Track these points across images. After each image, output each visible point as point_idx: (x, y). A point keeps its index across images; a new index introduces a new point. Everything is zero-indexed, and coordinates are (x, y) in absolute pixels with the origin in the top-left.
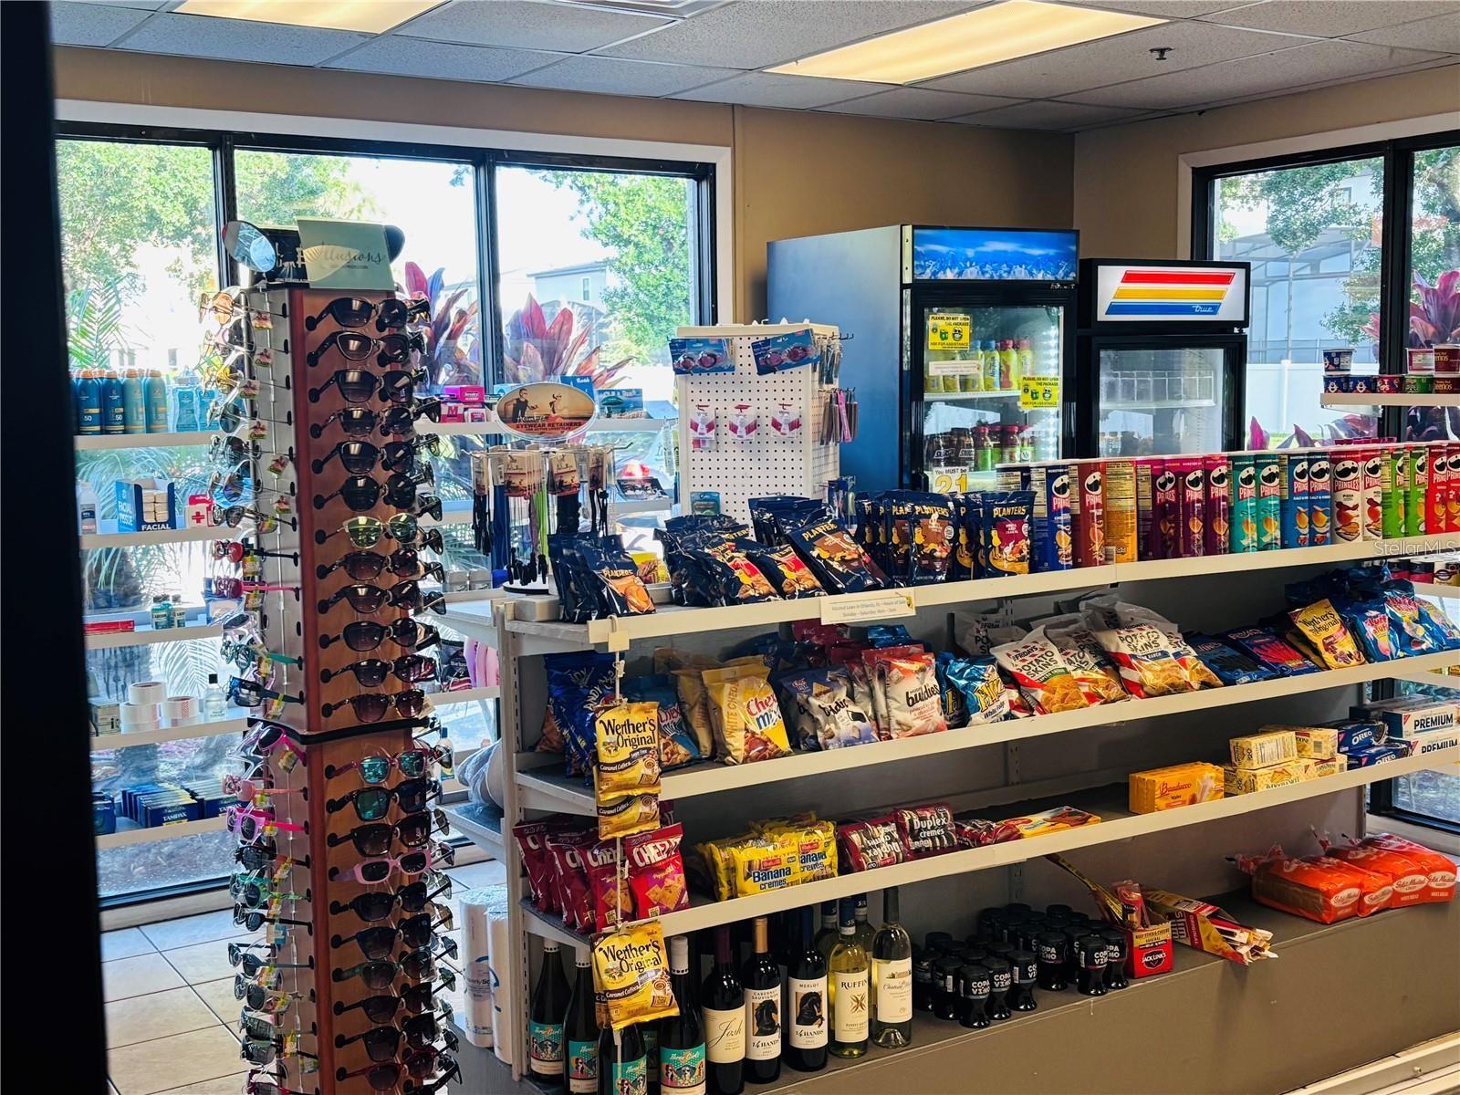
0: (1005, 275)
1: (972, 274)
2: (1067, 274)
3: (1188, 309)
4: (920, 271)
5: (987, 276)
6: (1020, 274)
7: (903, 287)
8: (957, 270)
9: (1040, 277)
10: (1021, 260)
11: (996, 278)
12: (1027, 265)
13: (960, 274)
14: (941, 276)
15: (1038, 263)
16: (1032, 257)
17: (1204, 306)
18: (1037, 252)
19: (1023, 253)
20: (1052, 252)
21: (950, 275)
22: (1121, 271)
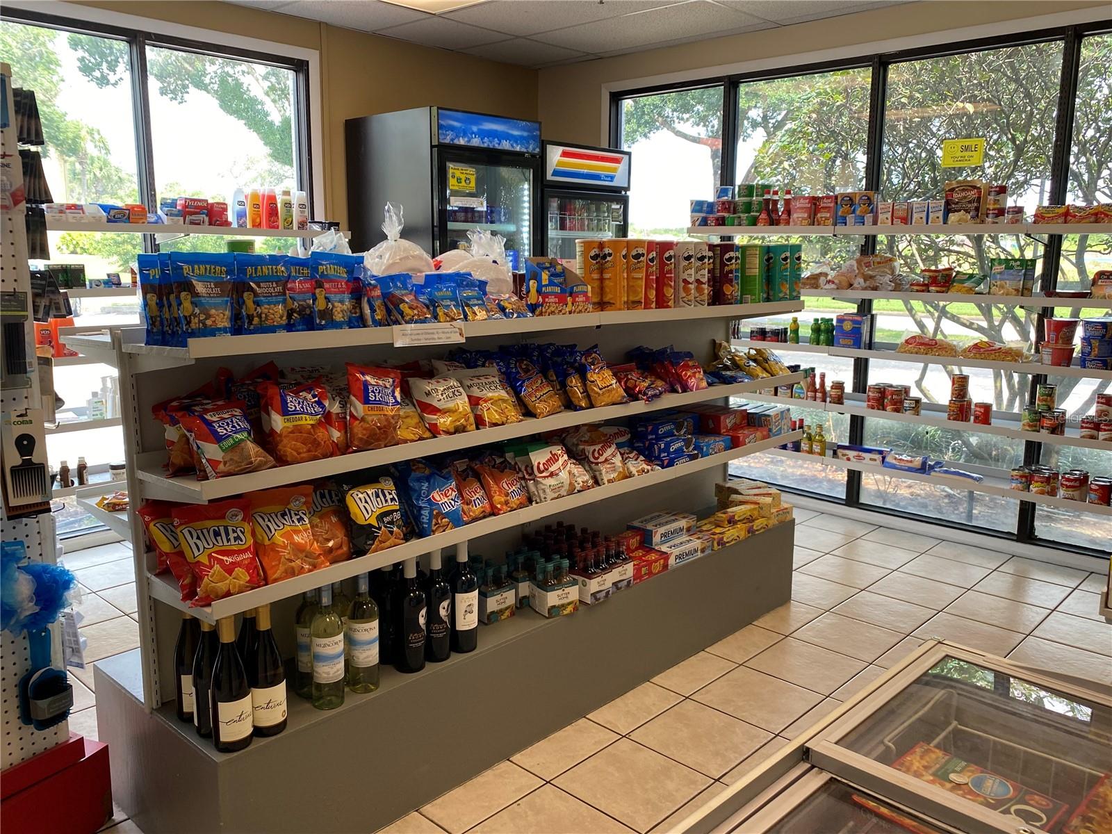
0: (497, 145)
1: (476, 142)
2: (534, 149)
3: (597, 177)
4: (443, 137)
5: (486, 145)
6: (506, 145)
7: (432, 147)
8: (466, 139)
9: (518, 148)
10: (508, 137)
11: (491, 147)
12: (510, 141)
13: (469, 141)
14: (456, 142)
15: (516, 139)
16: (513, 136)
17: (607, 176)
18: (516, 133)
19: (507, 133)
20: (525, 134)
21: (462, 142)
22: (560, 149)
